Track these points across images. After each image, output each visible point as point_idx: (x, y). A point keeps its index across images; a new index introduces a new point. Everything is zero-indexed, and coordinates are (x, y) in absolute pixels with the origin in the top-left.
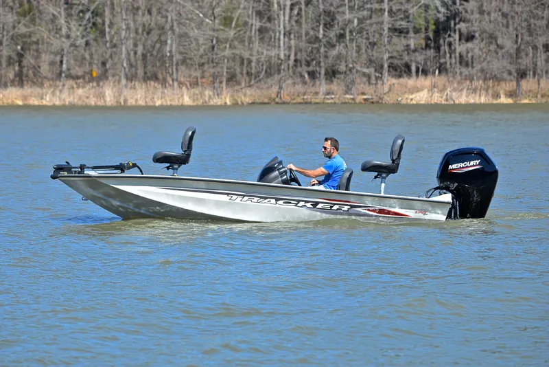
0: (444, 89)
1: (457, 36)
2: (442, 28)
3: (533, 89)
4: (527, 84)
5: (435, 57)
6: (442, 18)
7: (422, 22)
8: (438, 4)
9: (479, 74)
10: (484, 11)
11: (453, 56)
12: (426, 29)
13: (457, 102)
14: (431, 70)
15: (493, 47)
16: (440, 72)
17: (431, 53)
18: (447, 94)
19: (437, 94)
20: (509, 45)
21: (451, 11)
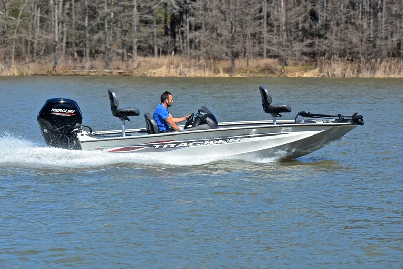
0: (177, 66)
1: (188, 27)
2: (176, 21)
3: (243, 66)
4: (240, 63)
5: (171, 42)
6: (176, 12)
7: (162, 16)
8: (174, 2)
9: (204, 55)
10: (207, 8)
11: (185, 41)
12: (166, 20)
13: (188, 75)
14: (169, 51)
15: (214, 35)
16: (175, 53)
17: (169, 39)
18: (181, 70)
19: (173, 69)
20: (225, 33)
21: (183, 8)
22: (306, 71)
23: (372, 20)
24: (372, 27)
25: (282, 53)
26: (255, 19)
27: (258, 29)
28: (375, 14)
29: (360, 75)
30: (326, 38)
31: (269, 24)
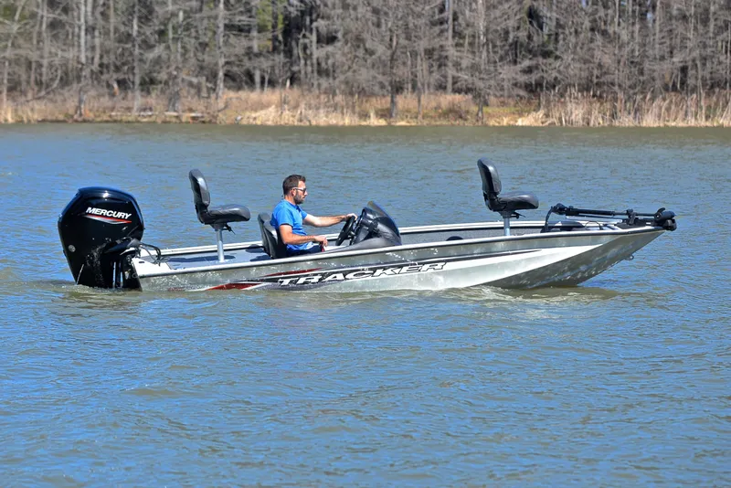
0: (296, 107)
1: (314, 38)
2: (293, 28)
3: (411, 106)
4: (405, 101)
5: (285, 64)
6: (294, 12)
7: (268, 18)
9: (343, 87)
10: (349, 5)
11: (308, 62)
12: (274, 27)
13: (314, 123)
14: (280, 81)
15: (361, 52)
16: (291, 84)
17: (280, 58)
18: (301, 113)
19: (287, 112)
20: (381, 50)
21: (306, 4)
22: (521, 115)
23: (637, 27)
24: (638, 38)
25: (480, 84)
26: (433, 24)
27: (436, 43)
28: (643, 16)
29: (616, 123)
30: (557, 58)
31: (457, 34)
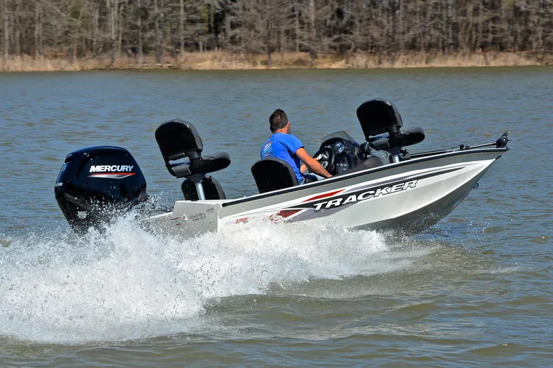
0: (220, 60)
1: (229, 25)
3: (278, 59)
4: (275, 57)
5: (214, 39)
6: (219, 12)
7: (206, 16)
8: (216, 3)
9: (244, 50)
10: (246, 8)
11: (227, 38)
12: (209, 20)
13: (230, 68)
14: (212, 47)
16: (218, 48)
17: (212, 36)
18: (223, 63)
19: (216, 63)
20: (262, 30)
21: (225, 8)
22: (333, 62)
23: (391, 18)
24: (391, 24)
25: (313, 48)
26: (289, 17)
27: (291, 26)
28: (394, 11)
29: (381, 66)
30: (351, 33)
31: (302, 22)
